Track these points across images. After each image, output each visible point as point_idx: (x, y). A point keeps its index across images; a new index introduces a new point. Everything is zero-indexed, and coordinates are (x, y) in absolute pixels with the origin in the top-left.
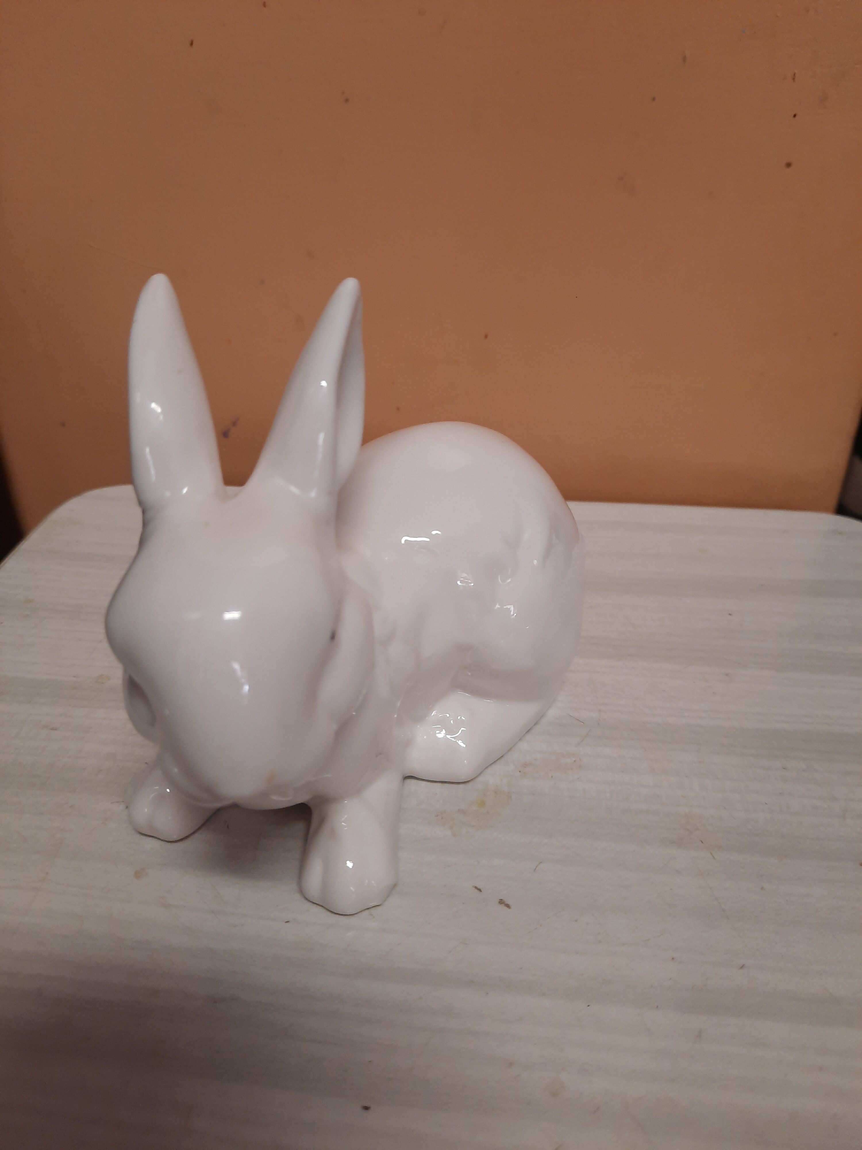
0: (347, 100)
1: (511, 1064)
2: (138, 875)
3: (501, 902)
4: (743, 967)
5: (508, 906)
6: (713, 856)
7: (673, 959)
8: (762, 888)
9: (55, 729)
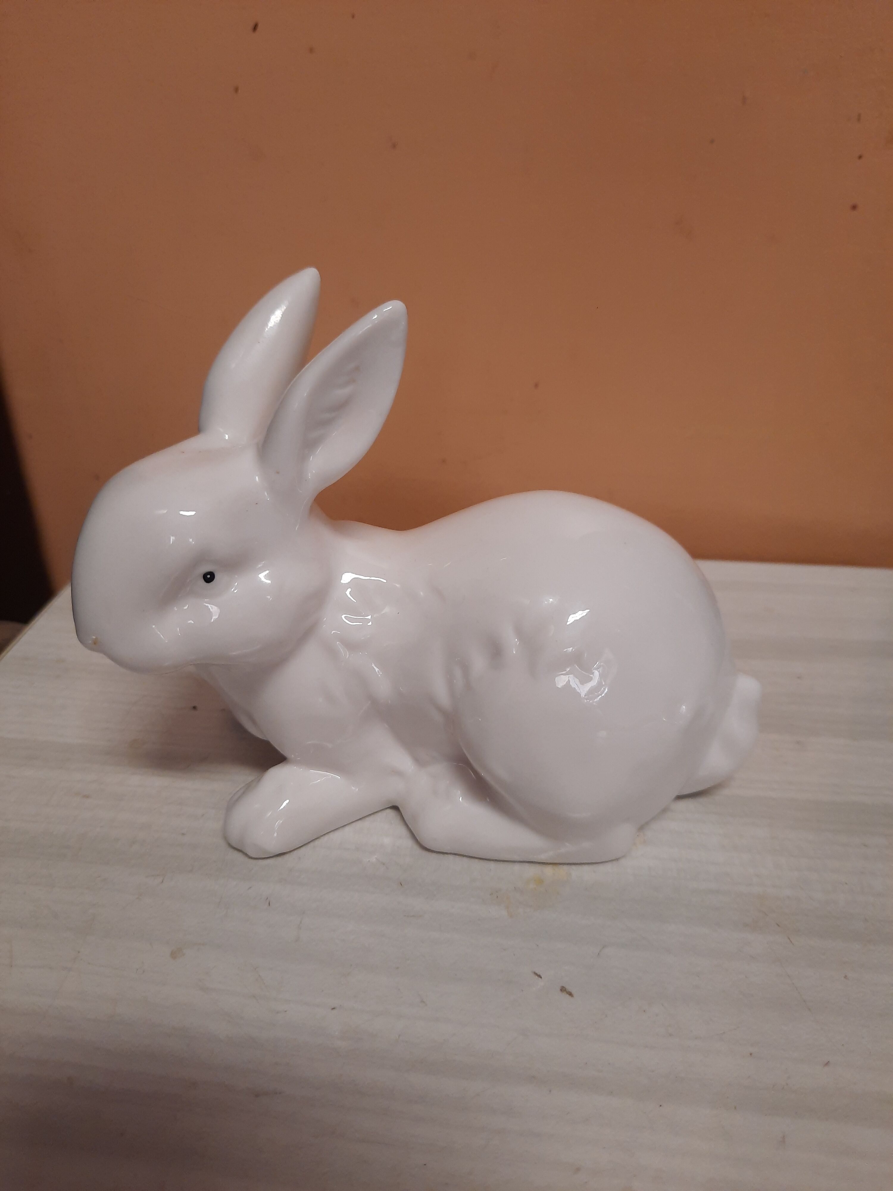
0: (394, 146)
1: (578, 1170)
2: (174, 955)
3: (563, 989)
4: (827, 1064)
5: (570, 994)
6: (790, 941)
7: (751, 1054)
8: (846, 977)
9: (87, 797)
